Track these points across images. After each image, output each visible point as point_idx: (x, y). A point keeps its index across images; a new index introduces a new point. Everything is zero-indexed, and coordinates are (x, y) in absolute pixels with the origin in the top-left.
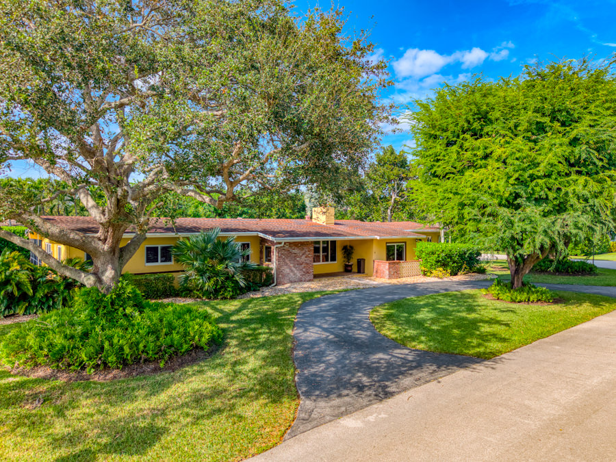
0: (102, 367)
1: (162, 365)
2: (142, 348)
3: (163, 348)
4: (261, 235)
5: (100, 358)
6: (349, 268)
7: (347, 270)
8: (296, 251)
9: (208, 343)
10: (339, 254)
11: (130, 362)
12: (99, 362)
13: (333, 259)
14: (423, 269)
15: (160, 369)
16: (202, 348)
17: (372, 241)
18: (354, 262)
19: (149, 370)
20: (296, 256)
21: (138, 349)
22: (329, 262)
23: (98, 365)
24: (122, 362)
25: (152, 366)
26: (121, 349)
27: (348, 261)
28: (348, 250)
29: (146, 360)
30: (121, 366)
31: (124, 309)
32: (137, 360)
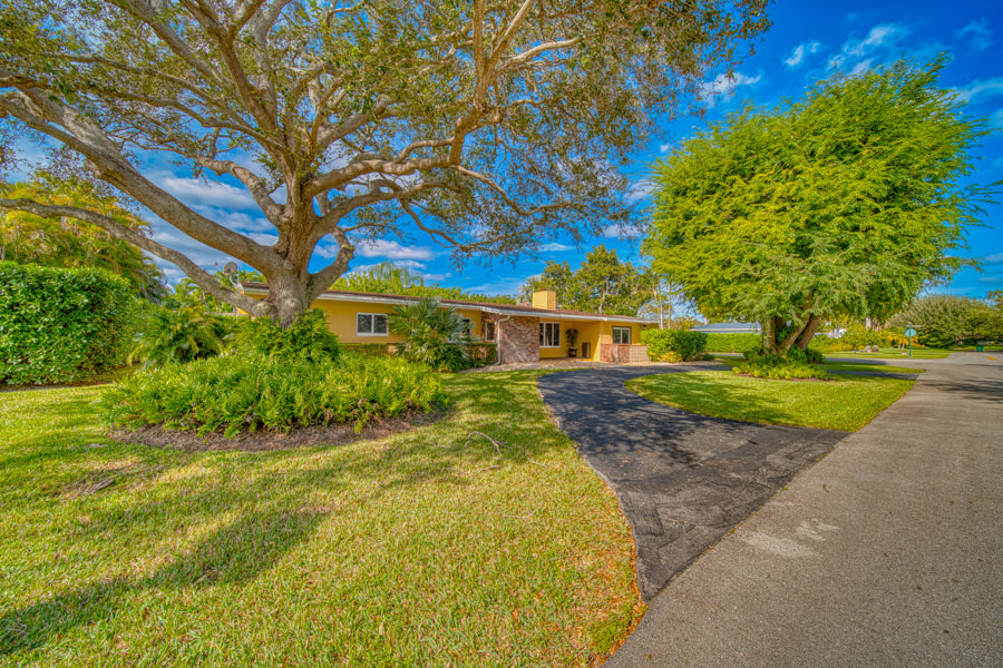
0: (253, 428)
1: (357, 429)
2: (327, 400)
3: (360, 402)
4: (484, 309)
5: (250, 414)
6: (573, 353)
7: (571, 354)
8: (522, 328)
9: (432, 403)
10: (562, 337)
11: (304, 422)
12: (248, 420)
13: (556, 344)
14: (651, 353)
15: (354, 436)
16: (422, 409)
17: (599, 322)
18: (578, 346)
19: (335, 436)
20: (521, 333)
21: (318, 402)
22: (553, 347)
23: (246, 425)
24: (290, 421)
25: (342, 431)
26: (291, 399)
27: (573, 344)
28: (572, 334)
29: (332, 421)
30: (287, 428)
31: (309, 352)
32: (318, 419)
